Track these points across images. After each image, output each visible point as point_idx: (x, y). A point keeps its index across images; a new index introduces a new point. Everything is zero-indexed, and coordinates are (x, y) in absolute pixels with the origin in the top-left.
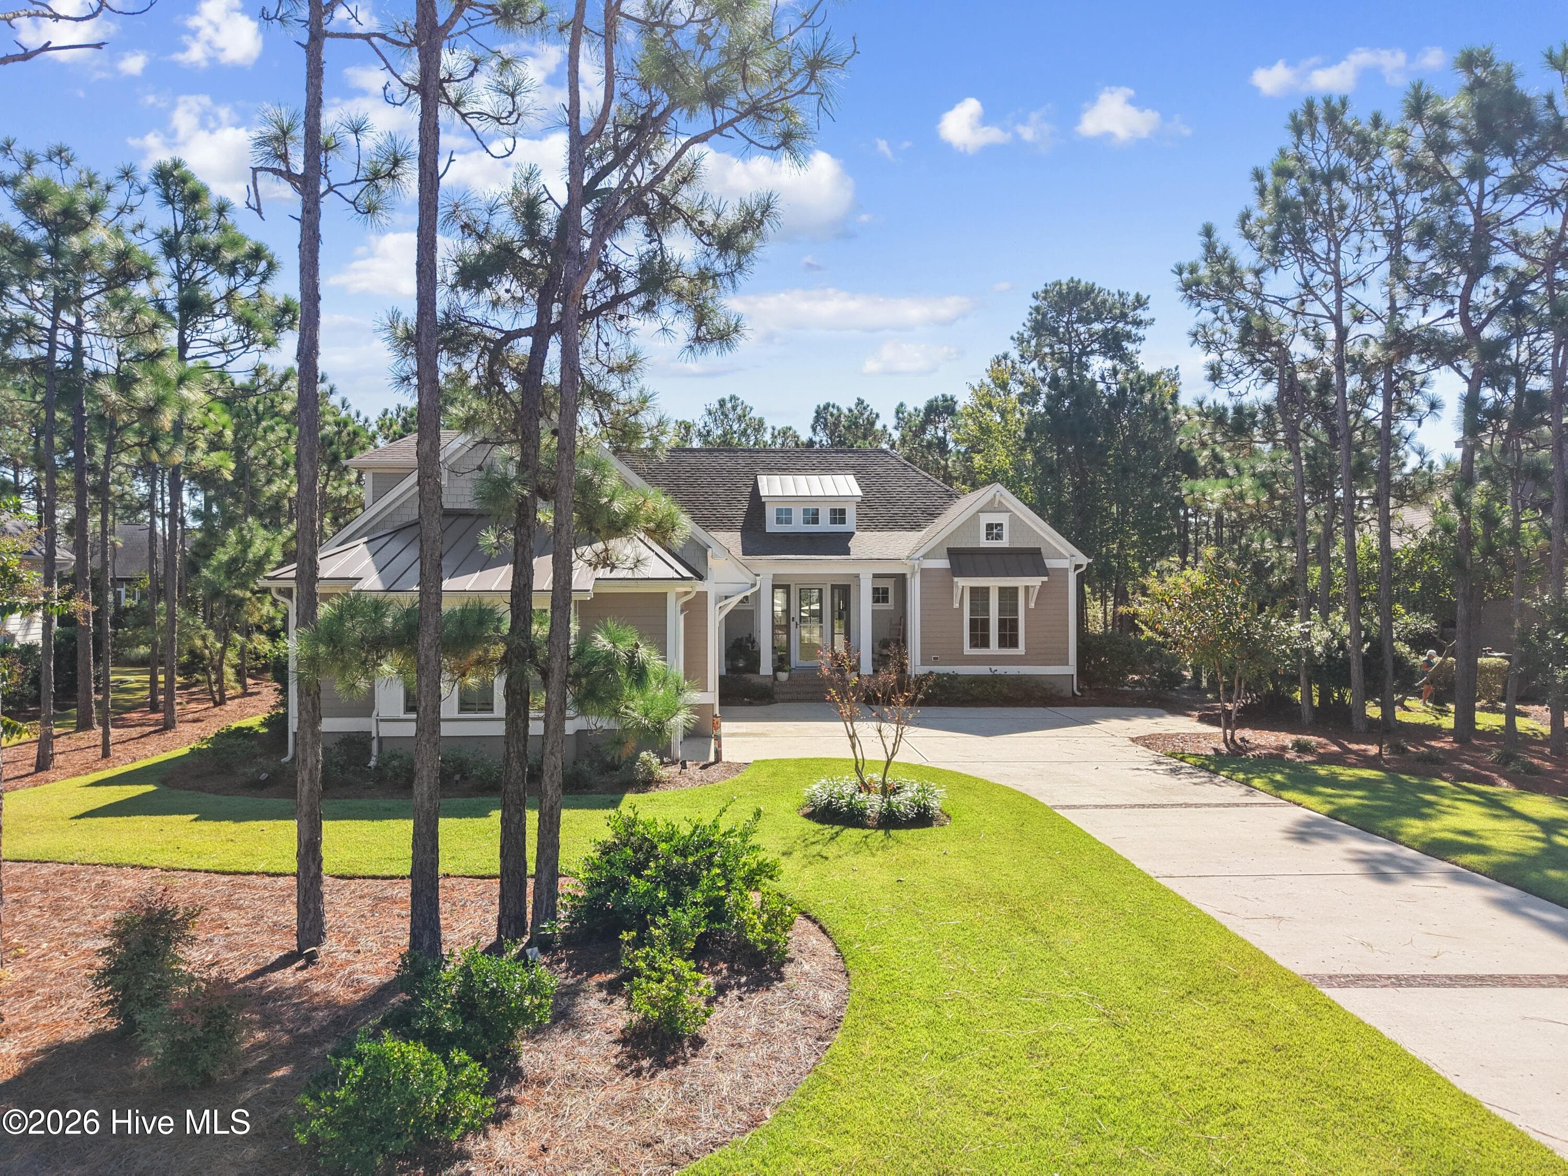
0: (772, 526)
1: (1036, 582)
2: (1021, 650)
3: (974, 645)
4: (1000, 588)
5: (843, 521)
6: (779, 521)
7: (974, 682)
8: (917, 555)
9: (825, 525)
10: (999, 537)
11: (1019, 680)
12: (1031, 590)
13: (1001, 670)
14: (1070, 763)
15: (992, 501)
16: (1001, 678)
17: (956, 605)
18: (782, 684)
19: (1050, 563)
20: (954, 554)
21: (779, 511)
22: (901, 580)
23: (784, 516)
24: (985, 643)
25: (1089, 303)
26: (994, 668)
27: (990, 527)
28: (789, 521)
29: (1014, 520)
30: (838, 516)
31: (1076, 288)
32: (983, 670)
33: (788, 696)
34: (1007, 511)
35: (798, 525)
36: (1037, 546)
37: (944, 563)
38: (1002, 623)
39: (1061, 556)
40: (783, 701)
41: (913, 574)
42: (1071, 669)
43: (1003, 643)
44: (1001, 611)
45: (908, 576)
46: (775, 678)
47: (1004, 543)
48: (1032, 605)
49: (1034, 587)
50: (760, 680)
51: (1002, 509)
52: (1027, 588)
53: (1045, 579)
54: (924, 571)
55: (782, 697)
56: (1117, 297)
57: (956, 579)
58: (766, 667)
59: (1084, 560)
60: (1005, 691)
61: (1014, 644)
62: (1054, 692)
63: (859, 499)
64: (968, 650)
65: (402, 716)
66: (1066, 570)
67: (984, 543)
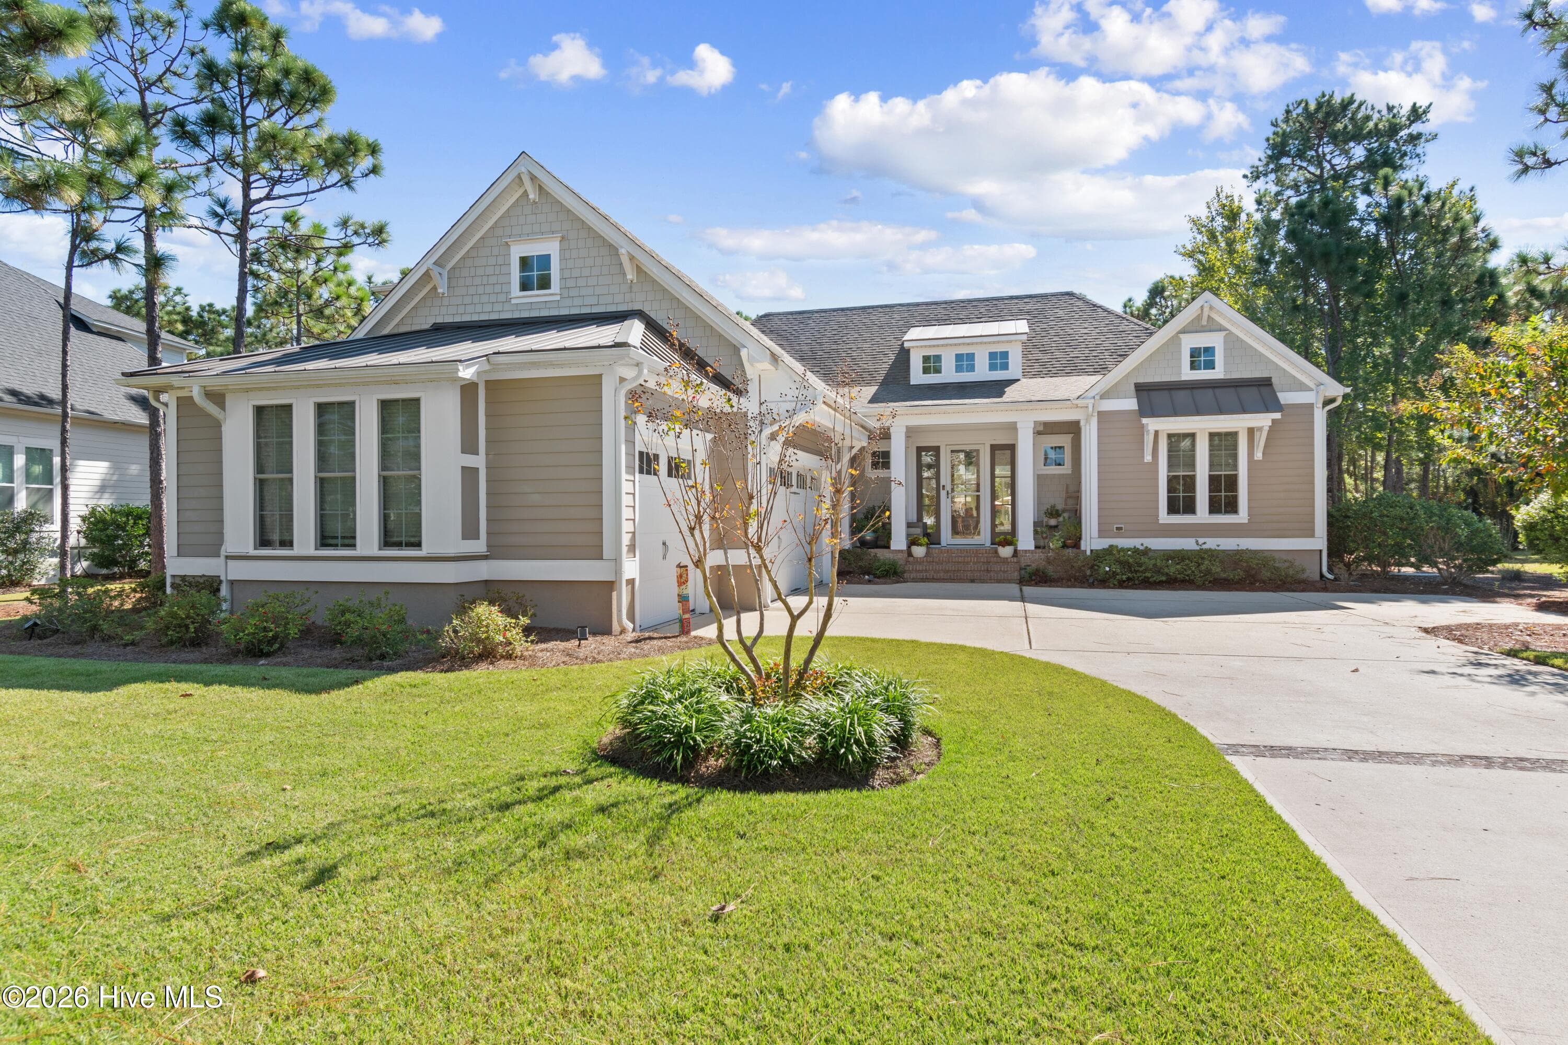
0: (917, 376)
1: (1263, 421)
2: (1242, 516)
3: (1173, 508)
4: (1212, 435)
5: (1005, 367)
6: (926, 371)
7: (1172, 558)
8: (1092, 393)
9: (982, 372)
10: (1210, 365)
11: (1236, 557)
12: (1257, 435)
13: (1211, 543)
14: (1299, 659)
15: (1199, 317)
16: (1212, 554)
17: (1148, 458)
18: (918, 561)
19: (1285, 398)
20: (1142, 390)
21: (926, 359)
22: (1073, 429)
23: (932, 364)
24: (1190, 508)
25: (1346, 121)
26: (1201, 541)
27: (1195, 353)
28: (938, 371)
29: (1233, 342)
30: (999, 360)
31: (1329, 101)
32: (1187, 544)
33: (920, 575)
34: (1221, 329)
35: (949, 374)
36: (1265, 375)
37: (1131, 404)
38: (1214, 481)
39: (1303, 387)
40: (915, 580)
41: (1088, 421)
42: (1319, 541)
43: (1214, 508)
44: (1212, 466)
45: (1082, 423)
46: (910, 554)
47: (1218, 373)
48: (1259, 455)
49: (1260, 429)
50: (891, 556)
51: (1212, 327)
52: (1251, 431)
53: (1277, 416)
54: (1103, 416)
55: (913, 575)
56: (1385, 112)
57: (1145, 421)
58: (899, 541)
59: (1337, 390)
60: (1216, 569)
61: (1232, 507)
62: (1291, 572)
63: (1025, 337)
64: (1164, 517)
65: (252, 552)
66: (1311, 406)
67: (1188, 374)
